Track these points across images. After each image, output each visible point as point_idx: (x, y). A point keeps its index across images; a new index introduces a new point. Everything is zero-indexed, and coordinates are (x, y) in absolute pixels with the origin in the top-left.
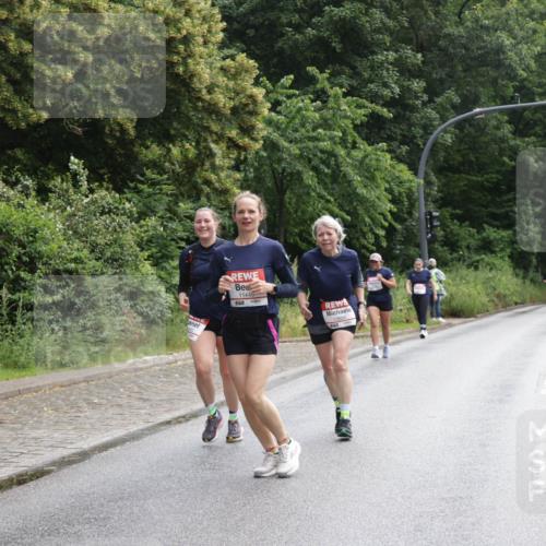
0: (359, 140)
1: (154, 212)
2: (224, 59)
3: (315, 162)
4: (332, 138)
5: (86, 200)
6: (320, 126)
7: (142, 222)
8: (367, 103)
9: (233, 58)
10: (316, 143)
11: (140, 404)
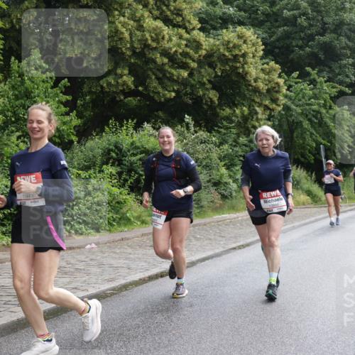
0: (333, 104)
1: (227, 142)
2: (263, 64)
3: (310, 116)
4: (319, 104)
5: (193, 137)
6: (313, 98)
7: (221, 147)
8: (337, 86)
9: (268, 64)
10: (310, 107)
11: (221, 239)
